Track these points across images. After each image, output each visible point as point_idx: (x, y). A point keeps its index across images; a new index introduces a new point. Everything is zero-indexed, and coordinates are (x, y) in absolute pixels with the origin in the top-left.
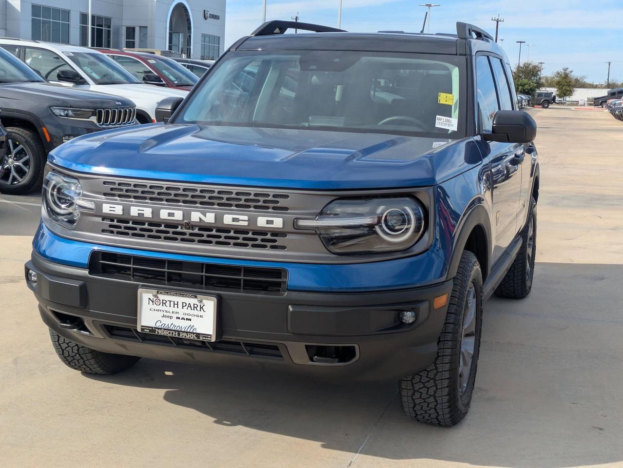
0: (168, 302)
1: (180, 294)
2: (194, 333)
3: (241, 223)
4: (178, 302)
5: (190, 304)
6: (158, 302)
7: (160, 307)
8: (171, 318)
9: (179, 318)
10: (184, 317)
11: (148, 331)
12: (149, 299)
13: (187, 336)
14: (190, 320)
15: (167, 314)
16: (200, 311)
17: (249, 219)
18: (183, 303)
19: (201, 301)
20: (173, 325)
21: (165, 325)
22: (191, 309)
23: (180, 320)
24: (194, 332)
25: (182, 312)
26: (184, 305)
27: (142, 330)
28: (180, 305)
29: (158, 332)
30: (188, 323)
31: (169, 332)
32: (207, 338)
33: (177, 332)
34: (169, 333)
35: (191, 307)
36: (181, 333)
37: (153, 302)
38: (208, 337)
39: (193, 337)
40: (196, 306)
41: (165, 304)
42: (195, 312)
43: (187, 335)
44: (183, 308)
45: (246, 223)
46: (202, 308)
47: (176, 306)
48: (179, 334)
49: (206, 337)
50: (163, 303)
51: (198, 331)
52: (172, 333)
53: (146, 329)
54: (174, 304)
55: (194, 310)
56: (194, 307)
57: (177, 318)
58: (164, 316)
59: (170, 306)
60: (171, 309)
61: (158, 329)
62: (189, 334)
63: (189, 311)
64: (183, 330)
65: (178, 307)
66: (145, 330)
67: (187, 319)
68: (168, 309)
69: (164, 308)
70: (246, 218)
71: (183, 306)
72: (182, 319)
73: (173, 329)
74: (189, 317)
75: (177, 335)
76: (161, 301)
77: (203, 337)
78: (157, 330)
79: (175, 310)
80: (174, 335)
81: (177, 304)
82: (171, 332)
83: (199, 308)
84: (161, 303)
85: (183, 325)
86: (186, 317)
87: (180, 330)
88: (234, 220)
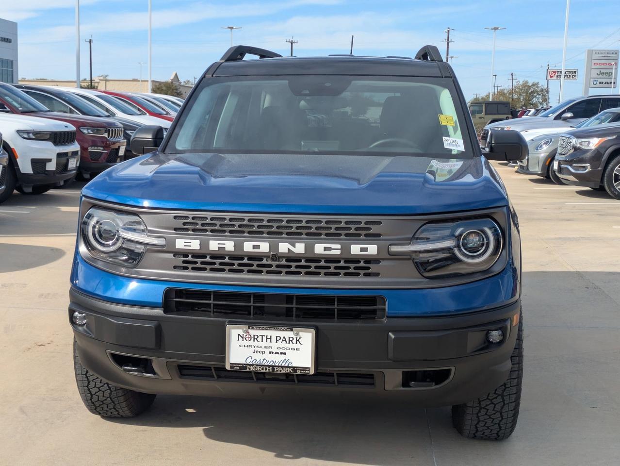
0: (260, 338)
1: (274, 328)
2: (290, 367)
3: (333, 252)
4: (271, 336)
5: (284, 337)
6: (248, 337)
7: (252, 343)
8: (263, 353)
9: (272, 353)
10: (277, 351)
11: (238, 368)
12: (239, 335)
13: (282, 371)
14: (285, 354)
15: (259, 350)
16: (296, 343)
17: (341, 247)
18: (277, 337)
19: (297, 334)
20: (265, 361)
21: (256, 360)
22: (286, 343)
23: (274, 354)
24: (290, 365)
25: (275, 346)
26: (278, 338)
27: (231, 367)
28: (274, 339)
29: (250, 369)
30: (283, 357)
31: (261, 367)
32: (304, 372)
33: (271, 368)
34: (263, 369)
35: (285, 340)
36: (276, 368)
37: (243, 338)
38: (306, 370)
39: (289, 371)
40: (291, 339)
41: (256, 339)
42: (291, 345)
43: (283, 369)
44: (276, 342)
45: (339, 252)
46: (298, 340)
47: (269, 340)
48: (273, 369)
49: (303, 370)
50: (254, 338)
51: (294, 365)
52: (266, 369)
53: (236, 366)
54: (267, 338)
55: (289, 343)
56: (289, 340)
57: (270, 353)
58: (255, 352)
59: (262, 341)
60: (264, 344)
61: (250, 365)
62: (284, 368)
63: (284, 344)
64: (277, 365)
65: (271, 342)
66: (235, 368)
67: (281, 353)
68: (260, 344)
69: (256, 343)
70: (339, 246)
71: (277, 341)
72: (276, 353)
73: (266, 364)
74: (283, 351)
75: (271, 370)
76: (253, 336)
77: (301, 370)
78: (248, 366)
79: (268, 344)
80: (267, 370)
81: (271, 339)
82: (264, 367)
83: (294, 341)
84: (253, 339)
85: (278, 360)
86: (280, 351)
87: (274, 364)
88: (326, 249)
